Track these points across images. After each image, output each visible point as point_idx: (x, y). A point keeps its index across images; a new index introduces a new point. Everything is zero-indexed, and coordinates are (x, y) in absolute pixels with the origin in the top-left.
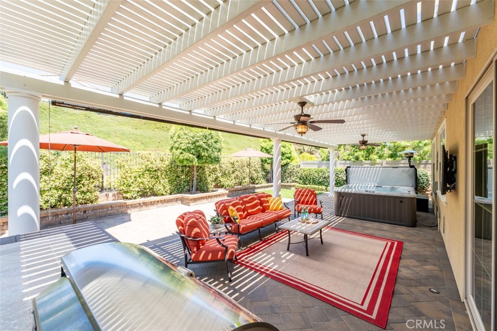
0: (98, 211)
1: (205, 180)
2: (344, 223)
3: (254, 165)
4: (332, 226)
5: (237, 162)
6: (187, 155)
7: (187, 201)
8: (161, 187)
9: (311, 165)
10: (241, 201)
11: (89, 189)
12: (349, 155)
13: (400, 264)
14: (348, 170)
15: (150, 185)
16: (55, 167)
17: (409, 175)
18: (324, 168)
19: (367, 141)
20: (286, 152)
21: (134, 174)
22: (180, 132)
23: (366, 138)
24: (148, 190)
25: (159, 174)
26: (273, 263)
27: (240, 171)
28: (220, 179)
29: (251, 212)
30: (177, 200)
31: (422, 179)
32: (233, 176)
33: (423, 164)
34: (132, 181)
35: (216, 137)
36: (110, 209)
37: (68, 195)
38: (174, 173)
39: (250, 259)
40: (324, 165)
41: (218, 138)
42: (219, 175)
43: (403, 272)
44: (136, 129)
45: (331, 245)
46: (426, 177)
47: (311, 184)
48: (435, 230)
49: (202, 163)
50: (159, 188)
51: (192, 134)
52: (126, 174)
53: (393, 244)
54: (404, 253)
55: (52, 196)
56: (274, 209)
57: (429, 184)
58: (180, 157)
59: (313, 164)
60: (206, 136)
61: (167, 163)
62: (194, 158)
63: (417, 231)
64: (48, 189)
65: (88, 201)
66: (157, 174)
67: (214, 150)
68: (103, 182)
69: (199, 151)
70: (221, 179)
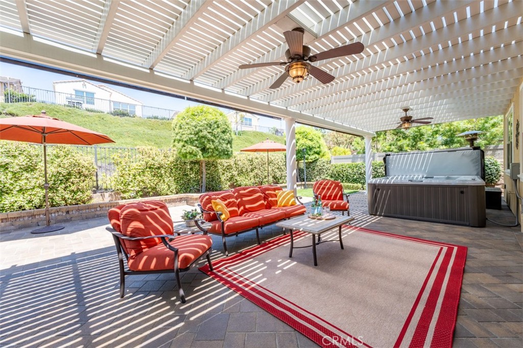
0: (84, 211)
1: (218, 179)
2: (379, 223)
3: (277, 162)
4: (362, 227)
5: (257, 158)
6: (190, 148)
7: (192, 201)
8: (165, 187)
9: (344, 160)
10: (236, 194)
11: (80, 188)
12: (390, 145)
13: (464, 280)
14: (387, 159)
15: (152, 184)
16: (39, 164)
17: (473, 160)
18: (359, 162)
19: (411, 117)
20: (314, 145)
21: (132, 172)
22: (182, 121)
23: (409, 113)
24: (150, 190)
25: (163, 172)
26: (261, 275)
27: (260, 169)
28: (236, 178)
29: (249, 208)
30: (181, 200)
31: (490, 169)
32: (252, 174)
33: (491, 150)
34: (130, 179)
35: (223, 126)
36: (98, 209)
37: (55, 194)
38: (180, 170)
39: (229, 268)
40: (359, 160)
41: (226, 127)
42: (235, 173)
43: (471, 294)
44: (152, 129)
45: (355, 251)
46: (496, 166)
47: (344, 182)
48: (515, 231)
49: (208, 157)
50: (162, 187)
51: (194, 123)
52: (124, 172)
53: (450, 250)
54: (469, 263)
55: (35, 195)
56: (283, 204)
57: (500, 175)
58: (182, 151)
59: (347, 158)
60: (211, 125)
61: (171, 159)
62: (198, 151)
63: (488, 233)
64: (32, 188)
65: (80, 201)
66: (159, 171)
67: (221, 141)
68: (97, 181)
69: (204, 142)
70: (238, 178)
